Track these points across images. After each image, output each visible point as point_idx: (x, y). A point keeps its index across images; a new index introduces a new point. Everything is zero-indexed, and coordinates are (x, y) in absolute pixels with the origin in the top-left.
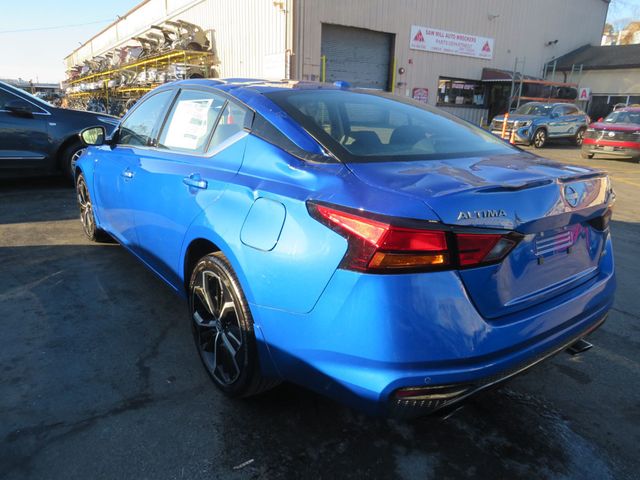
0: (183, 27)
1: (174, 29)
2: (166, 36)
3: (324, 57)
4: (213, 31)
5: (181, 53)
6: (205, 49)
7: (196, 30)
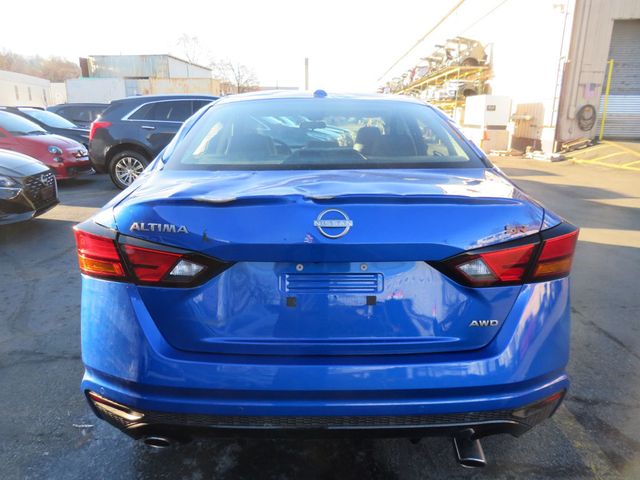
0: (463, 43)
1: (454, 46)
2: (448, 53)
3: (612, 61)
4: (492, 44)
5: (455, 70)
6: (482, 64)
7: (475, 45)
